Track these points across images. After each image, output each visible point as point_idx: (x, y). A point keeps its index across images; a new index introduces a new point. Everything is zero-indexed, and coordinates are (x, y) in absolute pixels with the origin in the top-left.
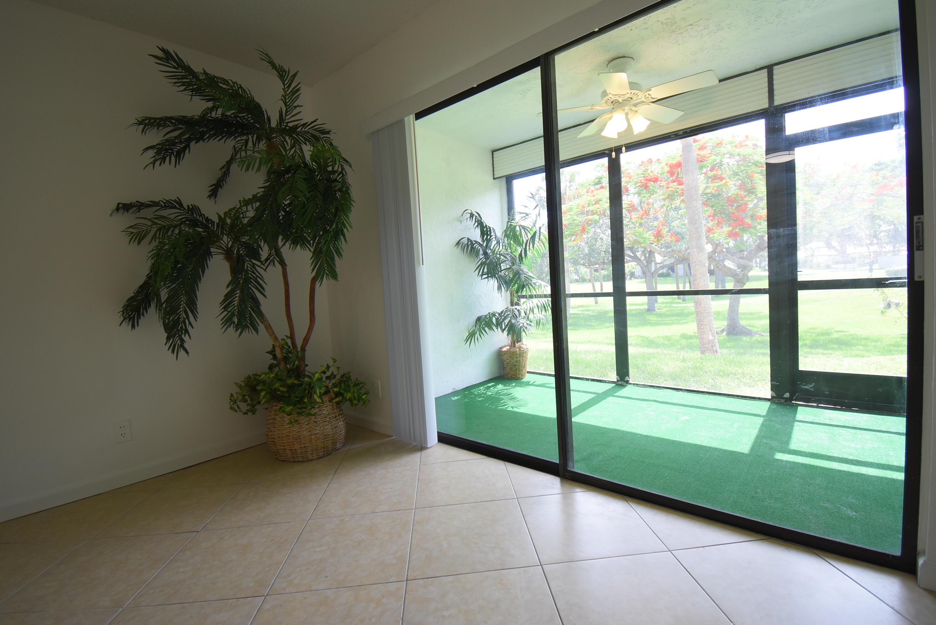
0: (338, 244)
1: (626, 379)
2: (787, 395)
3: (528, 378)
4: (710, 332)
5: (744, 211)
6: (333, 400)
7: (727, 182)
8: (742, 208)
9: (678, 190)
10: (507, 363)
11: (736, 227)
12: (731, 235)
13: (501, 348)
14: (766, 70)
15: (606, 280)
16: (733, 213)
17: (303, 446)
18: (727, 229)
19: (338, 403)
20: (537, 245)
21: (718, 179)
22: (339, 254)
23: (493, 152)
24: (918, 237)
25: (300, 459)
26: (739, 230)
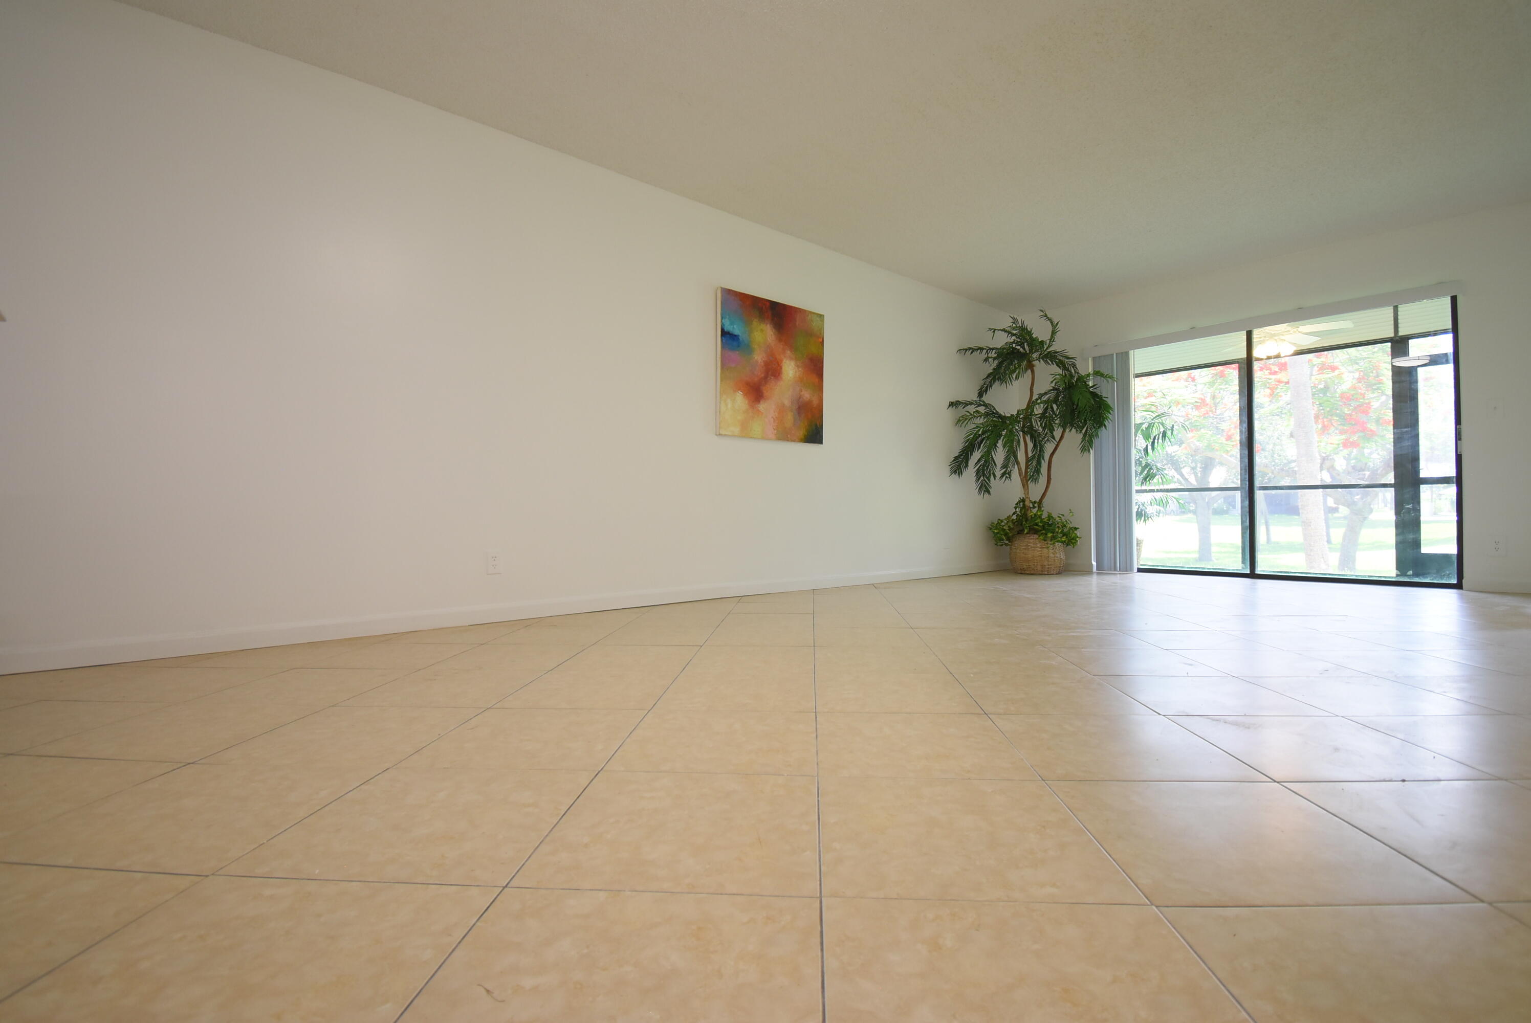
2: (1411, 573)
4: (1322, 560)
5: (1366, 413)
7: (1342, 374)
8: (1365, 409)
9: (1270, 381)
11: (1354, 434)
12: (1345, 445)
16: (1351, 415)
17: (1050, 563)
19: (1064, 540)
21: (1328, 369)
22: (1097, 435)
24: (1459, 435)
25: (1046, 573)
26: (1358, 437)
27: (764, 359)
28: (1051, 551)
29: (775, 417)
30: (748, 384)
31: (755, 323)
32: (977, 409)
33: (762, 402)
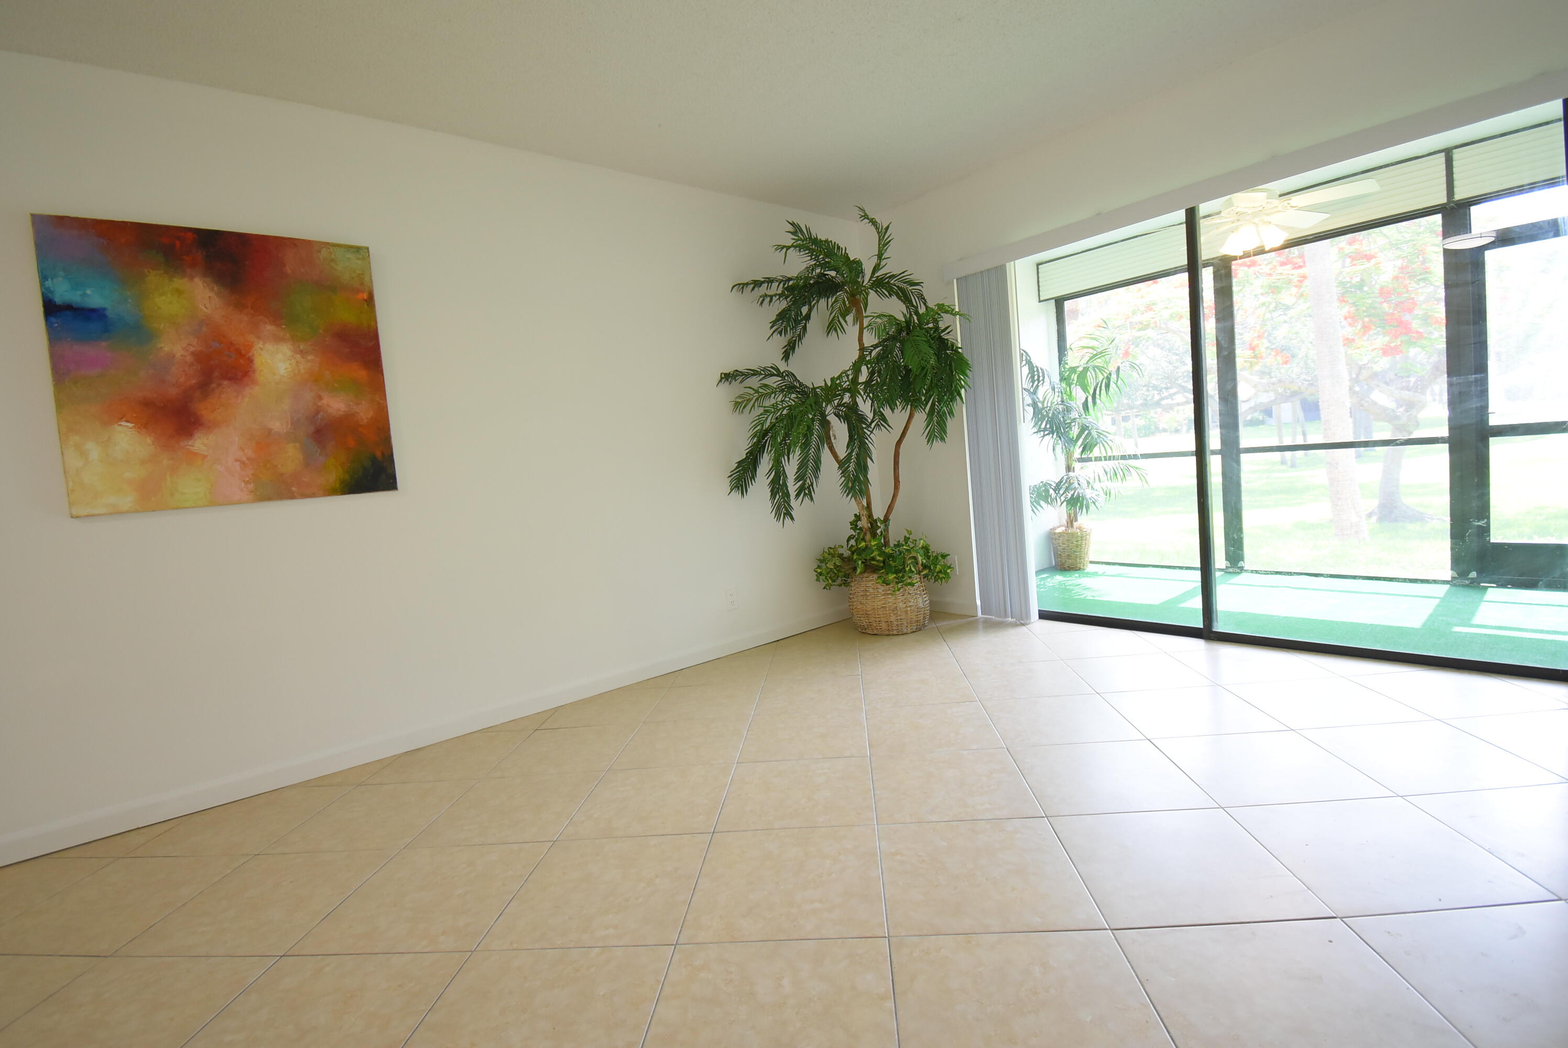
0: (953, 405)
1: (1239, 565)
2: (1473, 574)
3: (1090, 568)
4: (1353, 511)
5: (1410, 310)
6: (922, 572)
7: (1379, 263)
8: (1409, 306)
10: (1064, 549)
11: (1396, 337)
12: (1387, 351)
13: (1054, 529)
14: (1443, 154)
15: (1141, 435)
16: (1393, 314)
17: (899, 618)
18: (1382, 340)
19: (925, 576)
20: (1114, 389)
21: (1363, 259)
23: (1038, 265)
25: (895, 632)
26: (1401, 342)
27: (192, 349)
28: (901, 598)
29: (245, 459)
30: (147, 404)
31: (154, 278)
32: (764, 382)
33: (197, 435)
